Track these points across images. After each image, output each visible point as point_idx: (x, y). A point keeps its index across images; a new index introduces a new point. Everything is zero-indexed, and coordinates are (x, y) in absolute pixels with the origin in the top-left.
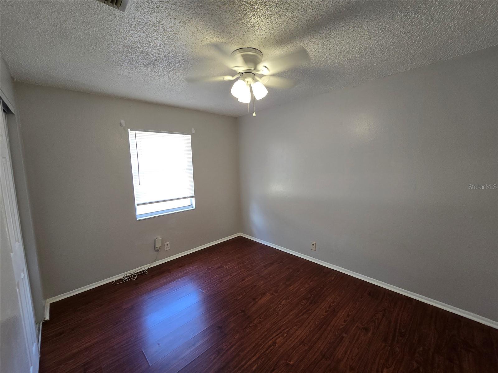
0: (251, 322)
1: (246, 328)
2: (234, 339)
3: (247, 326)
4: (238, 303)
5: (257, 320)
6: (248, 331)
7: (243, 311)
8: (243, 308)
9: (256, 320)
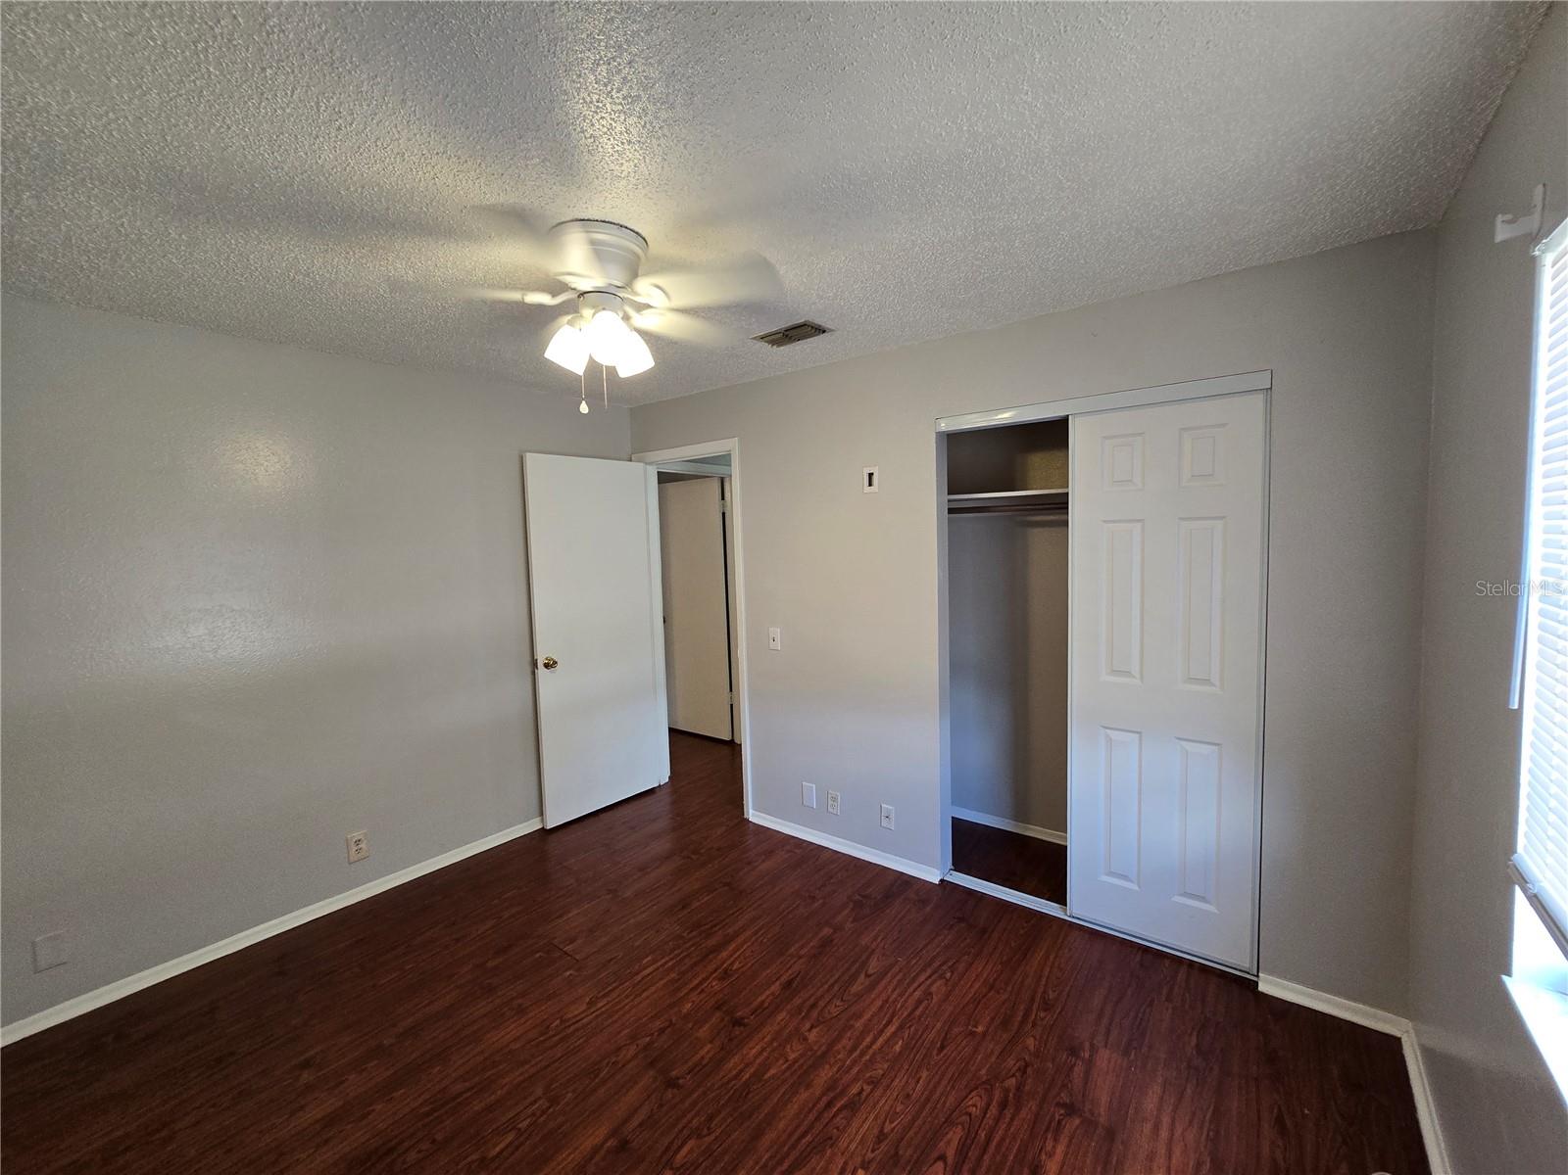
0: (646, 1047)
1: (662, 1031)
2: (693, 1002)
3: (658, 1035)
4: (690, 1122)
5: (625, 1056)
6: (658, 1024)
7: (672, 1083)
8: (670, 1096)
9: (629, 1056)
